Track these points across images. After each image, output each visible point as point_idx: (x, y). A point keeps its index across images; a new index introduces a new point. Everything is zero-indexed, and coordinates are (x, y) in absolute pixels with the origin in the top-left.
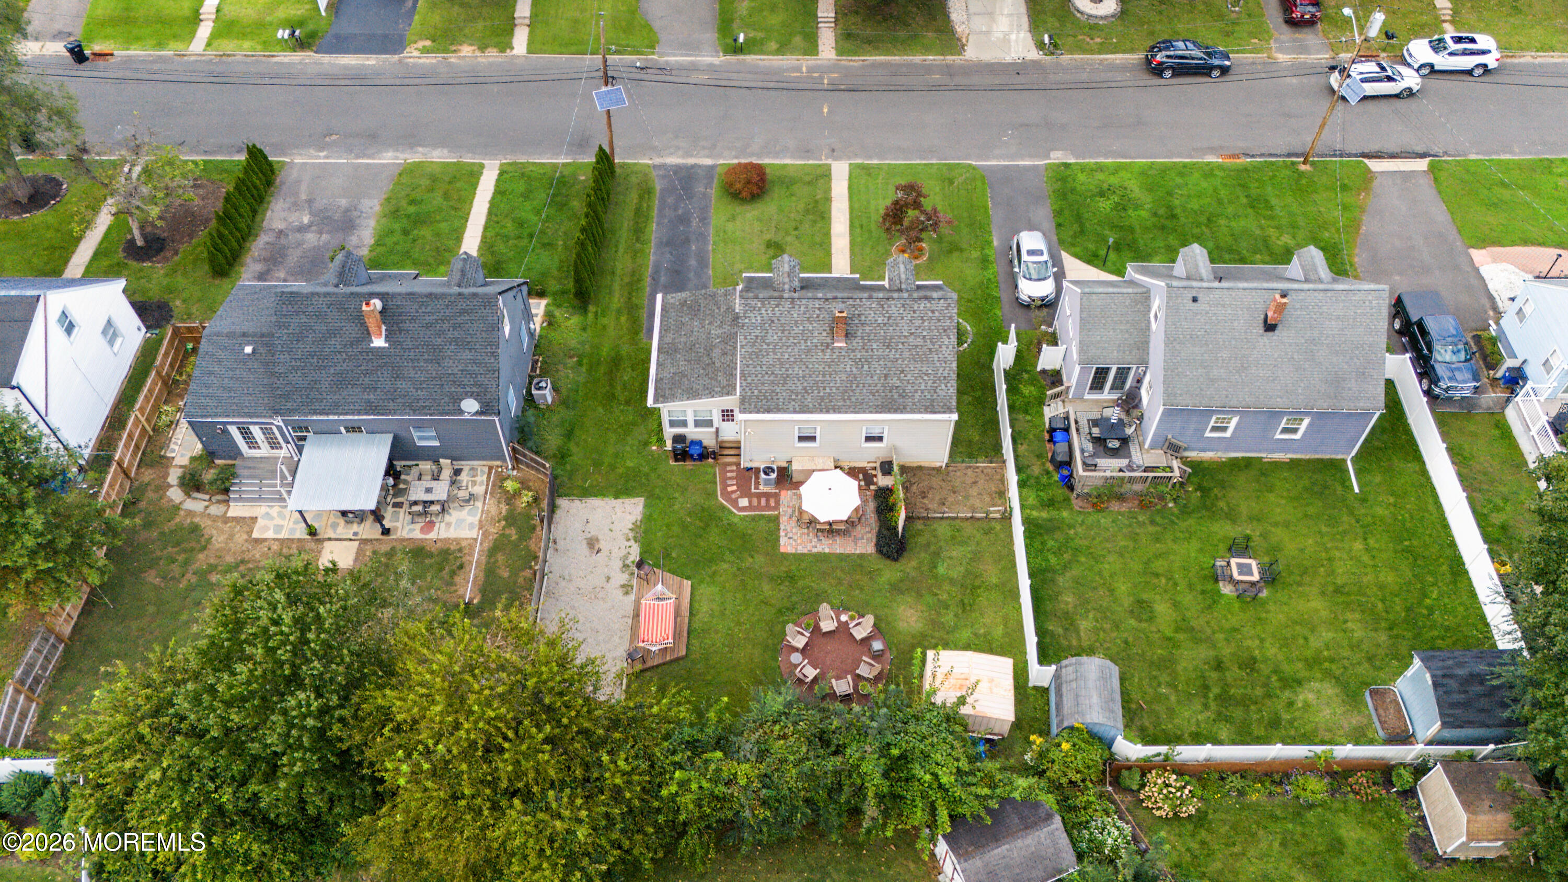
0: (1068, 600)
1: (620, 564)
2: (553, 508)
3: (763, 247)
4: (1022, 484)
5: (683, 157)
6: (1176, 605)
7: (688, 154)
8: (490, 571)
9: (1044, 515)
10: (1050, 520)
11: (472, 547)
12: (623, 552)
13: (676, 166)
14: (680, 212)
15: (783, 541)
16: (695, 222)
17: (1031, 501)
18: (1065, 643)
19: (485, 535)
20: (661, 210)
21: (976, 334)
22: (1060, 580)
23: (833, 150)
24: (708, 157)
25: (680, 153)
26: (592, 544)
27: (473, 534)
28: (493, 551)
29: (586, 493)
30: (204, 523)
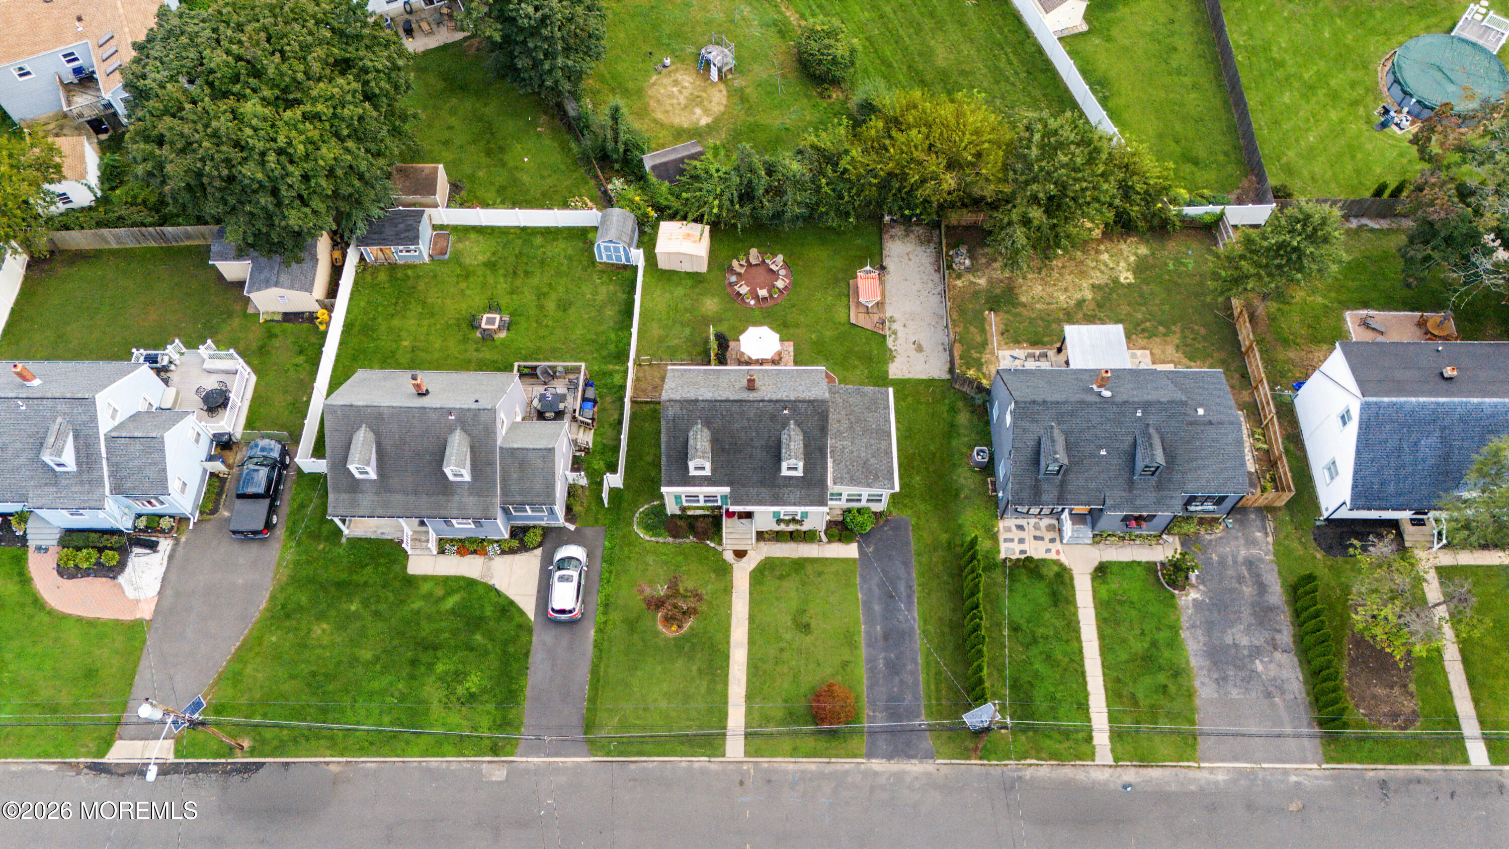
0: (610, 312)
1: (899, 335)
2: (951, 370)
3: (813, 623)
4: (623, 387)
5: (904, 773)
6: (541, 307)
7: (899, 777)
8: (983, 331)
9: (611, 367)
10: (609, 363)
11: (999, 344)
12: (897, 342)
13: (910, 757)
14: (897, 680)
15: (791, 349)
16: (881, 664)
17: (617, 379)
18: (618, 288)
19: (992, 353)
20: (916, 684)
21: (630, 524)
22: (611, 324)
23: (741, 783)
24: (876, 774)
25: (908, 779)
26: (920, 349)
27: (1001, 353)
28: (984, 344)
29: (931, 382)
30: (1185, 361)
